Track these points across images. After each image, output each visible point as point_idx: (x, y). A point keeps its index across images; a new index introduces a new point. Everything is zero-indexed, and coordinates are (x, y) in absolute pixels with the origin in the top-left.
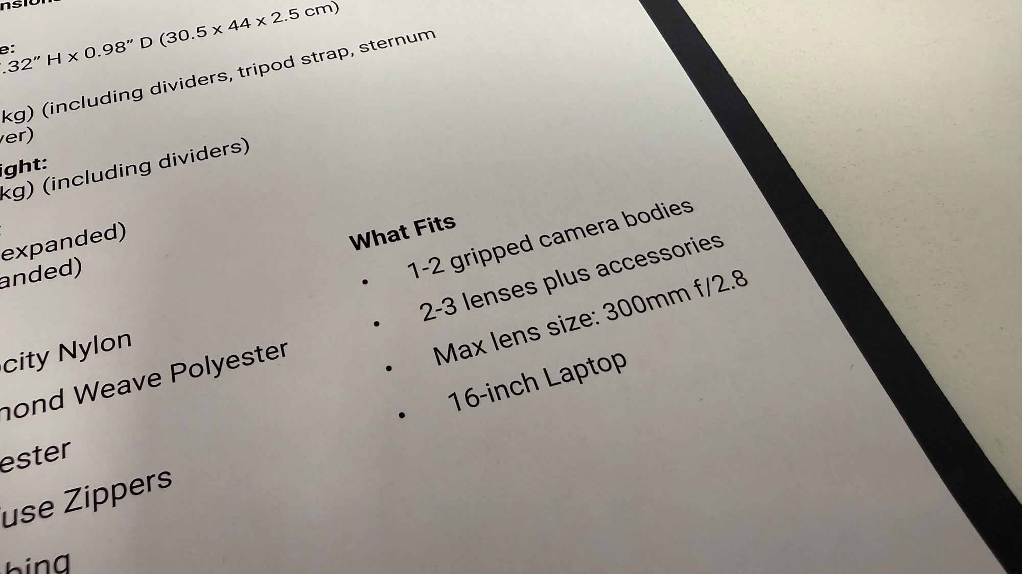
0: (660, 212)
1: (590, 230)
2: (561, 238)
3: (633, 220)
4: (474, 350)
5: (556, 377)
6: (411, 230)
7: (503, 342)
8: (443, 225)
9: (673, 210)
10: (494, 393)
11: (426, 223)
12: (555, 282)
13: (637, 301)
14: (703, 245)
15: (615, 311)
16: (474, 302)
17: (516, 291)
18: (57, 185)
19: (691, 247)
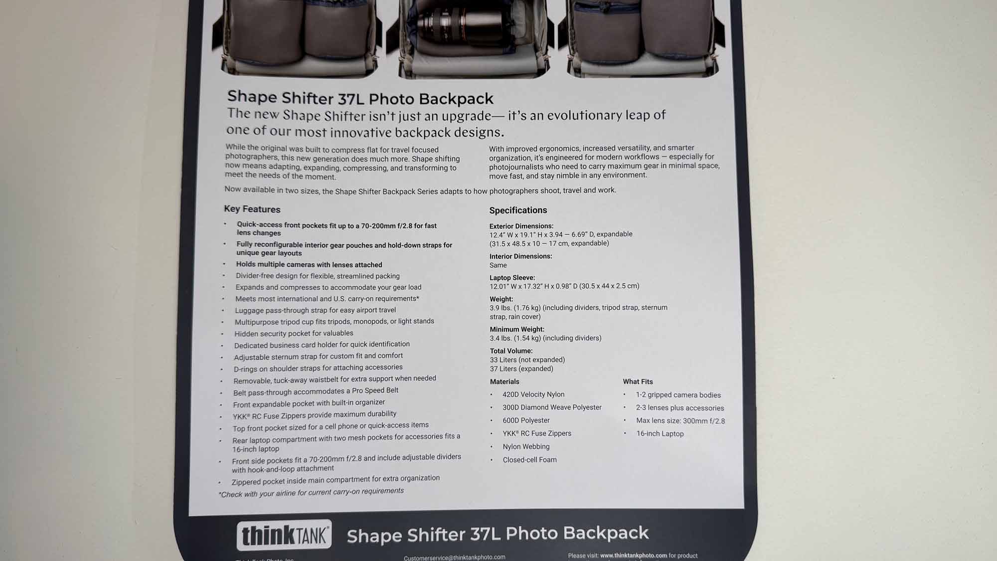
0: (711, 395)
1: (689, 395)
2: (680, 396)
3: (702, 396)
4: (647, 421)
5: (665, 434)
6: (640, 382)
7: (655, 421)
8: (649, 382)
9: (715, 396)
10: (648, 434)
11: (645, 381)
12: (674, 408)
13: (693, 420)
14: (718, 409)
15: (686, 421)
16: (651, 408)
17: (663, 408)
18: (547, 338)
19: (715, 408)
